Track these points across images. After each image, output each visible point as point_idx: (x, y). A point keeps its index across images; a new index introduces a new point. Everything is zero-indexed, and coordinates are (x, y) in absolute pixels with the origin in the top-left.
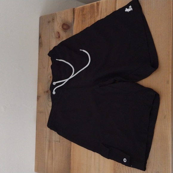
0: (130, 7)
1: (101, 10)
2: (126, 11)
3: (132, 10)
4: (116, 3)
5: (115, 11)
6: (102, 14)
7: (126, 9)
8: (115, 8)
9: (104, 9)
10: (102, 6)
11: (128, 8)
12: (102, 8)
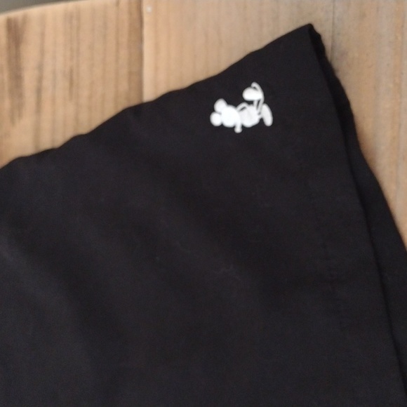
0: (254, 93)
1: (40, 79)
2: (216, 120)
3: (269, 121)
4: (141, 40)
5: (134, 102)
6: (47, 107)
7: (221, 105)
8: (130, 73)
9: (54, 72)
10: (42, 52)
11: (235, 100)
12: (40, 68)
